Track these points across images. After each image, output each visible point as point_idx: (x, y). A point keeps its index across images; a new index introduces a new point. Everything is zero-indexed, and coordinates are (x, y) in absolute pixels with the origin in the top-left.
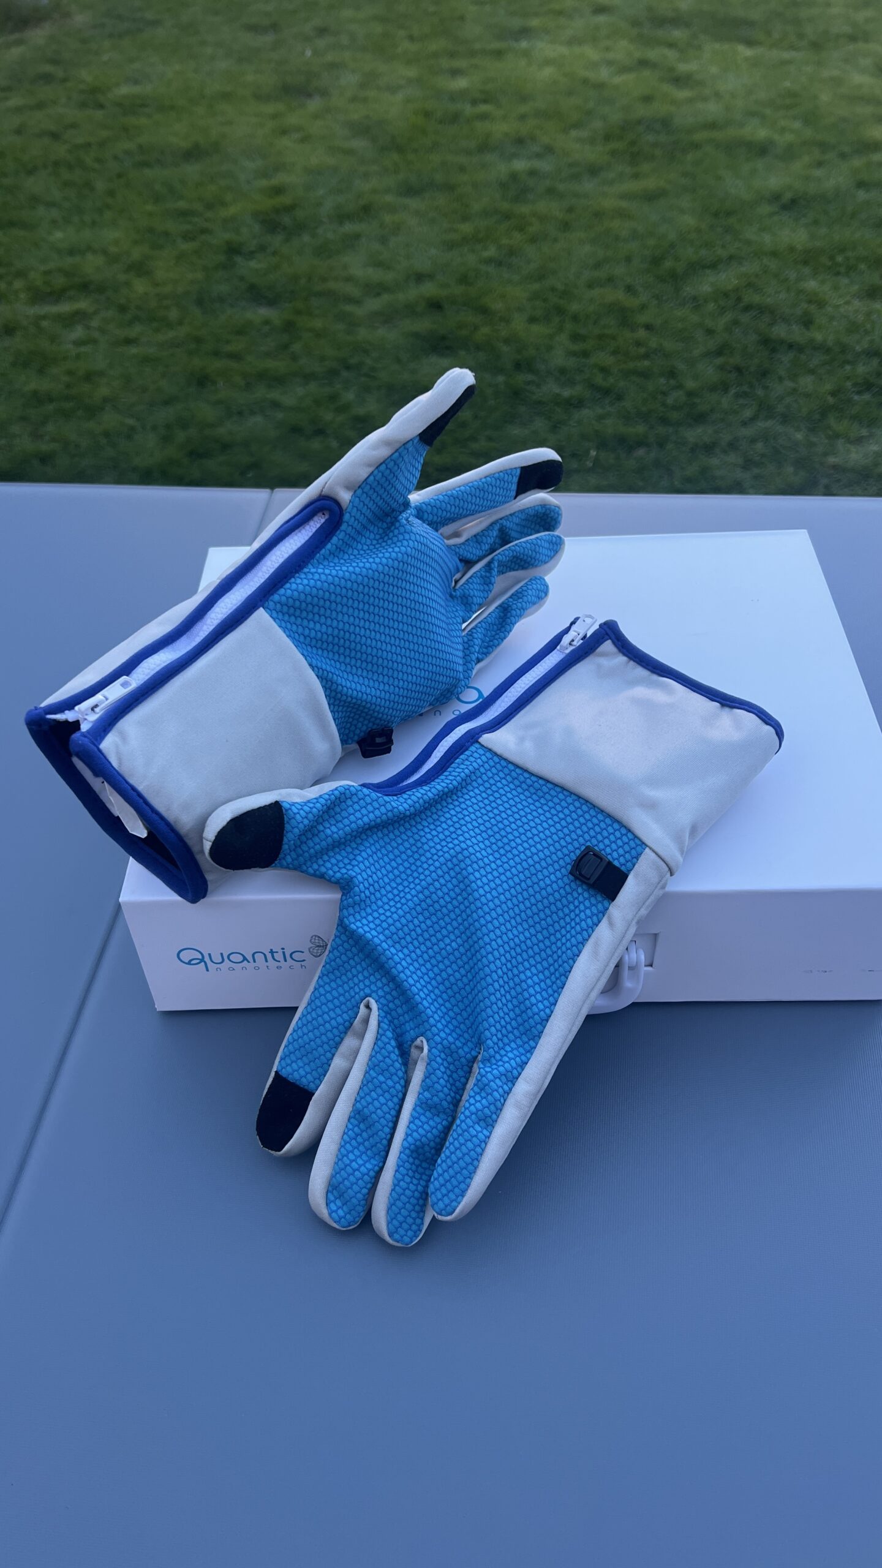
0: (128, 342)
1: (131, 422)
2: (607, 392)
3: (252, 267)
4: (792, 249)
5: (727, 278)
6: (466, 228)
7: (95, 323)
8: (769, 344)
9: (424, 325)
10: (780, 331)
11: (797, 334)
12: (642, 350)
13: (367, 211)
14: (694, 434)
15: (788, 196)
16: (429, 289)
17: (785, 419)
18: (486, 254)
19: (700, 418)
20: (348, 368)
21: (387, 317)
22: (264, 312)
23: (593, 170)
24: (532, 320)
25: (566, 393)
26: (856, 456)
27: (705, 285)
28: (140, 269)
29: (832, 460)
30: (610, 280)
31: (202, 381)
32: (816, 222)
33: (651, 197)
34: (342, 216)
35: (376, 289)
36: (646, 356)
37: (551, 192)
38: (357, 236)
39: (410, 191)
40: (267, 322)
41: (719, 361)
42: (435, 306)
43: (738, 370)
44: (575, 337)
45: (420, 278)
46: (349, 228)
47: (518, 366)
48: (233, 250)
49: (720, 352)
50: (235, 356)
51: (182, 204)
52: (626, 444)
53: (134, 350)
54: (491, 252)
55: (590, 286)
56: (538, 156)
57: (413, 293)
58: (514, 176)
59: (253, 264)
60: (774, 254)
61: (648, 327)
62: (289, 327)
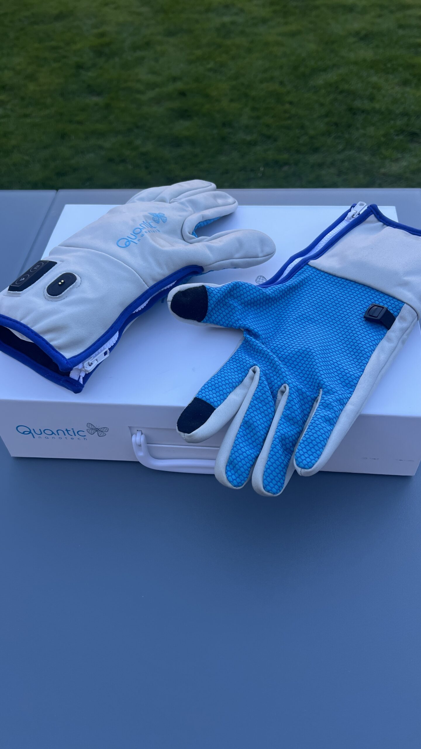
0: (26, 116)
1: (26, 158)
2: (269, 137)
3: (90, 75)
4: (364, 60)
5: (332, 76)
6: (199, 52)
7: (9, 106)
8: (353, 111)
9: (176, 104)
10: (358, 104)
11: (367, 105)
12: (287, 115)
13: (148, 45)
14: (313, 159)
15: (363, 33)
16: (180, 85)
17: (360, 149)
18: (209, 66)
19: (316, 150)
20: (138, 127)
21: (158, 100)
22: (95, 99)
23: (264, 21)
24: (232, 100)
25: (249, 138)
26: (395, 168)
27: (320, 80)
28: (31, 77)
29: (383, 170)
30: (272, 79)
31: (63, 136)
32: (377, 47)
33: (293, 35)
34: (135, 48)
35: (151, 86)
36: (289, 118)
37: (243, 33)
38: (143, 58)
39: (170, 34)
40: (96, 104)
41: (326, 120)
42: (182, 94)
43: (336, 124)
44: (254, 109)
45: (175, 79)
46: (139, 54)
47: (224, 125)
48: (79, 67)
49: (327, 115)
50: (80, 123)
51: (53, 43)
52: (278, 164)
53: (28, 120)
54: (211, 65)
55: (261, 82)
56: (236, 14)
57: (171, 88)
58: (224, 25)
60: (356, 63)
61: (291, 103)
62: (107, 106)
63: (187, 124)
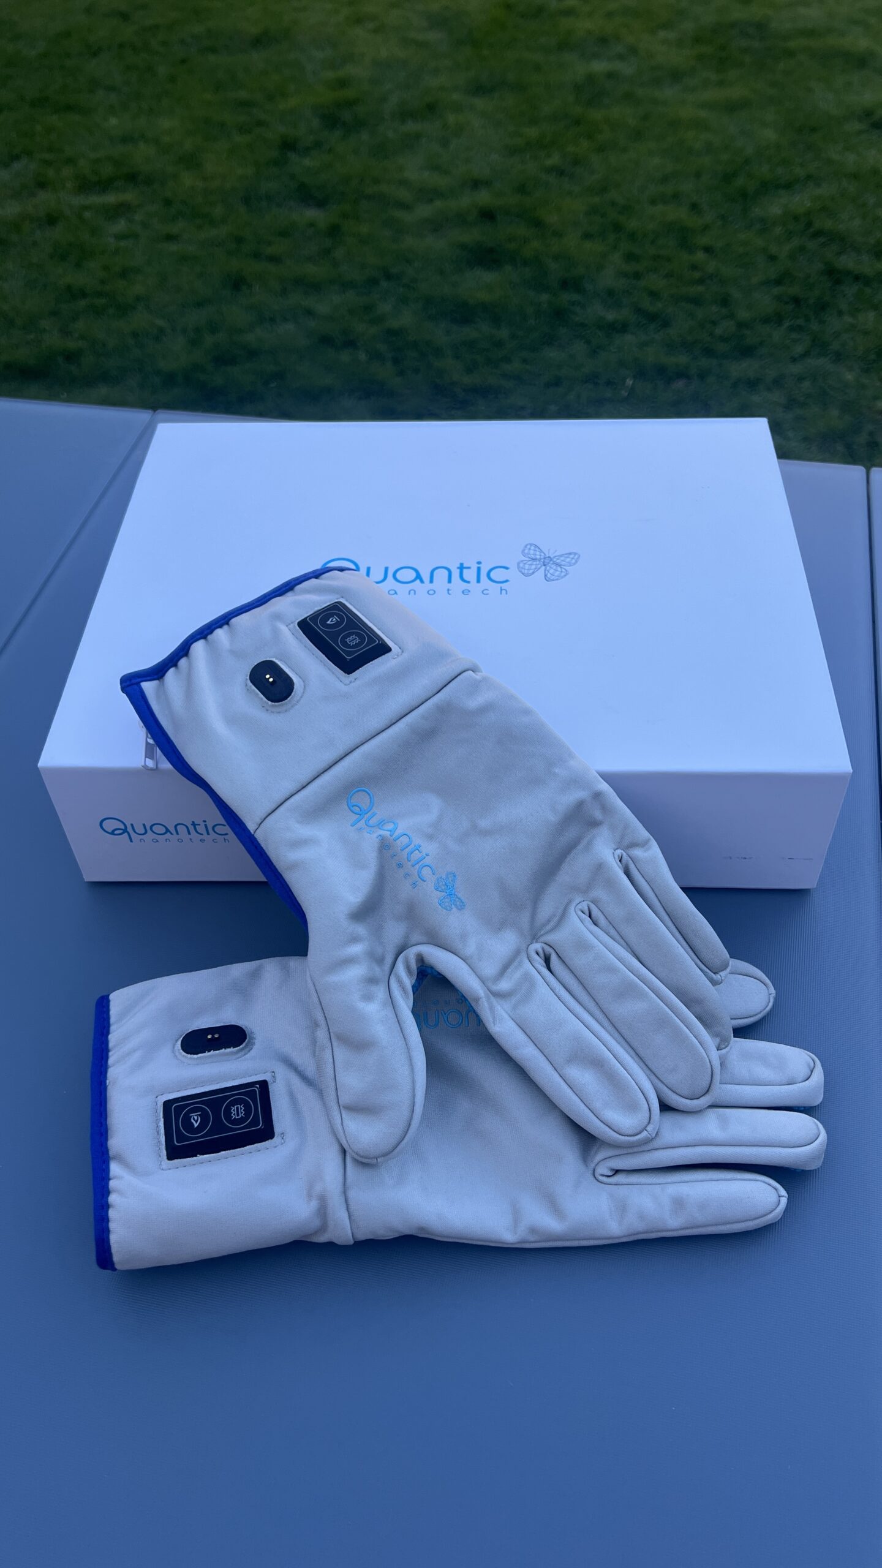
0: (170, 238)
1: (160, 322)
2: (652, 317)
3: (304, 164)
5: (801, 201)
6: (532, 132)
7: (138, 217)
8: (835, 276)
9: (471, 236)
10: (847, 262)
11: (866, 265)
12: (697, 275)
13: (431, 109)
14: (739, 369)
16: (484, 197)
17: (838, 357)
18: (549, 162)
19: (746, 352)
20: (389, 277)
21: (436, 225)
22: (312, 214)
23: (676, 76)
24: (587, 236)
25: (611, 316)
27: (775, 207)
28: (191, 161)
31: (237, 283)
33: (732, 108)
34: (405, 114)
35: (429, 194)
36: (701, 281)
37: (628, 97)
38: (418, 136)
39: (479, 89)
40: (312, 225)
41: (776, 290)
42: (488, 215)
43: (796, 301)
44: (630, 257)
45: (476, 184)
46: (411, 127)
47: (565, 284)
48: (288, 145)
49: (778, 282)
50: (274, 259)
51: (243, 94)
52: (663, 374)
53: (173, 247)
54: (555, 160)
55: (653, 202)
56: (621, 57)
57: (466, 201)
58: (591, 79)
59: (307, 162)
60: (855, 176)
61: (708, 250)
62: (334, 231)
63: (489, 277)
